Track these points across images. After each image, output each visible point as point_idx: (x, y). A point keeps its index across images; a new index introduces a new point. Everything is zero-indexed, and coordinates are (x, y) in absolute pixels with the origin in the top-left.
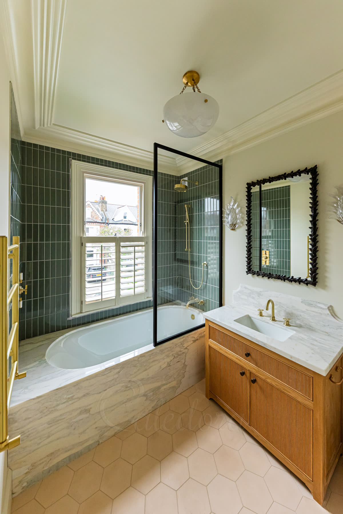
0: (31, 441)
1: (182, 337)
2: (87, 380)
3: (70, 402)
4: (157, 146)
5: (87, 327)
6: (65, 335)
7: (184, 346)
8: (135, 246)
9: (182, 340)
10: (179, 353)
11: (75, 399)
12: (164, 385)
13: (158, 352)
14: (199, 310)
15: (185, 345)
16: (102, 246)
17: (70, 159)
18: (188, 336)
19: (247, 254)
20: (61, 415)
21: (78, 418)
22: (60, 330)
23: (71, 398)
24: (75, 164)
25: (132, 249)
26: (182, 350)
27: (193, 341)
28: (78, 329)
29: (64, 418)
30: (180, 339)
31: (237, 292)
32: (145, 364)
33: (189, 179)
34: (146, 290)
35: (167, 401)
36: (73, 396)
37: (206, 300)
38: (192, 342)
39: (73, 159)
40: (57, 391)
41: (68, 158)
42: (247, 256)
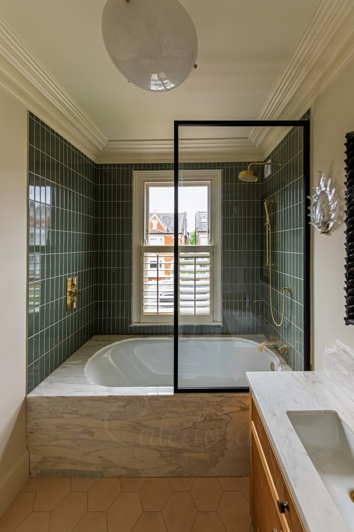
0: (43, 435)
1: (220, 394)
2: (91, 400)
3: (75, 416)
4: (177, 124)
5: (145, 339)
6: (122, 341)
7: (222, 409)
8: (196, 258)
9: (221, 399)
10: (214, 417)
11: (79, 414)
12: (188, 451)
13: (177, 401)
14: (282, 358)
15: (226, 409)
16: (158, 256)
17: (132, 170)
18: (231, 398)
19: (345, 282)
20: (67, 424)
21: (81, 436)
22: (123, 334)
23: (75, 412)
24: (136, 174)
25: (192, 261)
26: (219, 413)
27: (241, 407)
28: (137, 338)
29: (69, 429)
30: (215, 397)
31: (331, 354)
32: (159, 411)
33: (272, 161)
34: (212, 312)
35: (193, 476)
36: (77, 411)
37: (291, 348)
38: (239, 409)
39: (135, 170)
40: (63, 398)
41: (131, 170)
42: (346, 286)
